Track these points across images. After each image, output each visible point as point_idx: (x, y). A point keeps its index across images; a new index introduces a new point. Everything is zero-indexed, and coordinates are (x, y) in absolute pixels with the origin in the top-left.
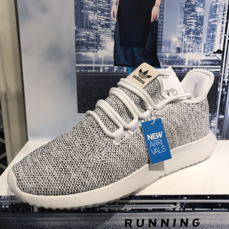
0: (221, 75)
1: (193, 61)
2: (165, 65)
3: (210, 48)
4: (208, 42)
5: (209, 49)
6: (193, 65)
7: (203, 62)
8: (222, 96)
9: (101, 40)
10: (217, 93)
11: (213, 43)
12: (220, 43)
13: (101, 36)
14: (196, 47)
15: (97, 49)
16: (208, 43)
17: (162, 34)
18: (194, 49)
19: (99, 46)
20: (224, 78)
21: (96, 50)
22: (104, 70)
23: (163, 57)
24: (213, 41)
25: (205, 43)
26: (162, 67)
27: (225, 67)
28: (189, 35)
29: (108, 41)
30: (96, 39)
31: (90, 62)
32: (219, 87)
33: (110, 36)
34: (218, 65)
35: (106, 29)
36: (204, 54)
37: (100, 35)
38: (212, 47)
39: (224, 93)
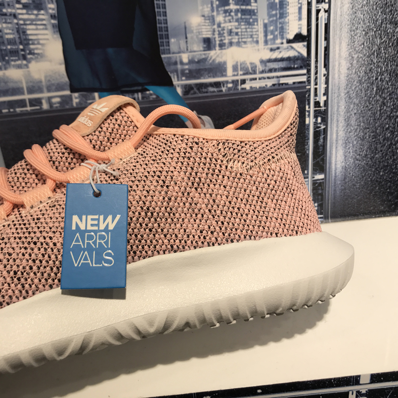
0: (310, 89)
1: (243, 66)
2: (182, 80)
3: (278, 31)
4: (271, 19)
5: (277, 35)
6: (244, 74)
7: (266, 66)
8: (317, 134)
9: (31, 40)
10: (305, 129)
11: (283, 20)
12: (300, 19)
13: (29, 29)
14: (246, 33)
15: (27, 61)
16: (272, 21)
17: (164, 10)
18: (243, 37)
19: (29, 54)
20: (316, 95)
21: (25, 62)
22: (51, 104)
23: (176, 63)
24: (283, 15)
25: (266, 21)
26: (178, 86)
27: (317, 71)
28: (227, 8)
29: (48, 39)
30: (20, 38)
31: (17, 91)
32: (307, 116)
33: (49, 27)
34: (301, 68)
35: (35, 12)
36: (267, 47)
37: (26, 29)
38: (282, 28)
39: (320, 127)
